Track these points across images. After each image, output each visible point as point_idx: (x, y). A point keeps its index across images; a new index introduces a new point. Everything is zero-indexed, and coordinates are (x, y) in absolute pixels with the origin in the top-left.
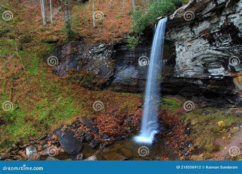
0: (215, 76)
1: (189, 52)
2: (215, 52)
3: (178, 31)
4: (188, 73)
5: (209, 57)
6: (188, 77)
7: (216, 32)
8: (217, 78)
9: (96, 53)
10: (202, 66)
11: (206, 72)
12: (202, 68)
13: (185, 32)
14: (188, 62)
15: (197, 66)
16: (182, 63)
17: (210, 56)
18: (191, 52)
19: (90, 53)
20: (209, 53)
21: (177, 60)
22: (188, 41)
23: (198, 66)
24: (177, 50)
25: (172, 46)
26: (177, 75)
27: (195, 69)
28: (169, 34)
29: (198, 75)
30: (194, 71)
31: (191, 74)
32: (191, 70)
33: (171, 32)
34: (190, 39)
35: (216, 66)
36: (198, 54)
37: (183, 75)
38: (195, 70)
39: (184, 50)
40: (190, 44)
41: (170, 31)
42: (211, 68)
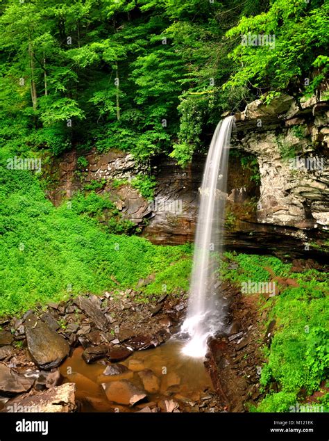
0: (324, 226)
1: (278, 178)
2: (316, 184)
3: (259, 139)
4: (280, 217)
5: (309, 192)
6: (281, 224)
7: (311, 152)
8: (326, 228)
9: (120, 170)
10: (302, 205)
11: (309, 216)
12: (302, 208)
13: (269, 141)
14: (278, 196)
15: (293, 204)
16: (270, 197)
17: (310, 189)
18: (282, 178)
19: (110, 169)
20: (307, 186)
21: (262, 189)
22: (276, 159)
23: (296, 205)
24: (262, 171)
25: (253, 163)
26: (262, 218)
27: (292, 210)
28: (246, 141)
29: (297, 222)
30: (289, 214)
31: (285, 219)
32: (285, 212)
33: (250, 138)
34: (278, 156)
35: (322, 207)
36: (292, 185)
37: (271, 221)
38: (291, 213)
39: (272, 174)
40: (280, 164)
41: (247, 136)
42: (315, 210)
